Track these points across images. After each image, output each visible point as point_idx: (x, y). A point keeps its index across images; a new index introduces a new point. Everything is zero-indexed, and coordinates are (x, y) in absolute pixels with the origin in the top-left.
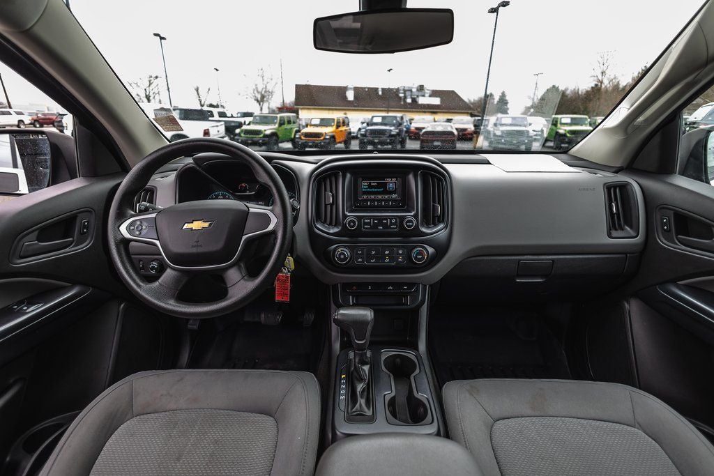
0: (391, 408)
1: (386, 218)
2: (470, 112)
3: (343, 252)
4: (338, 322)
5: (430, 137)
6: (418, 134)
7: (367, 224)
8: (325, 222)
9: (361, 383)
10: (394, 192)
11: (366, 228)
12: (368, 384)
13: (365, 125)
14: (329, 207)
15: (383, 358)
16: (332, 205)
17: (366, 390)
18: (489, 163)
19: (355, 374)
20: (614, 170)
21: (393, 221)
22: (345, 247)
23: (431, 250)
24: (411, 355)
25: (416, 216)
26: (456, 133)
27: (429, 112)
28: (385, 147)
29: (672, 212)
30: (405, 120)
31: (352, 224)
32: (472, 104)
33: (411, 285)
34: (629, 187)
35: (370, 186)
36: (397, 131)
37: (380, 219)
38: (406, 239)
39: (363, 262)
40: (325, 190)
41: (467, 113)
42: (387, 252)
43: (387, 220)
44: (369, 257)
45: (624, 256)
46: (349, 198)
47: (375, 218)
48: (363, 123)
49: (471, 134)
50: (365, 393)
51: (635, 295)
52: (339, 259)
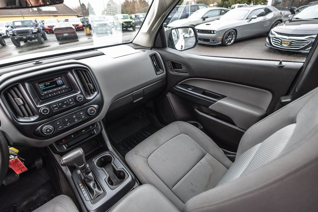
0: (110, 182)
1: (65, 100)
2: (76, 14)
3: (47, 128)
4: (64, 165)
5: (60, 32)
6: (51, 30)
7: (55, 107)
8: (24, 116)
9: (91, 182)
10: (63, 84)
11: (55, 110)
12: (95, 180)
13: (10, 28)
14: (23, 107)
15: (95, 163)
16: (24, 105)
17: (95, 183)
18: (104, 54)
19: (86, 180)
20: (150, 49)
21: (70, 100)
22: (47, 124)
23: (96, 106)
24: (107, 154)
25: (81, 93)
26: (74, 28)
27: (52, 16)
28: (33, 41)
29: (170, 61)
30: (38, 22)
31: (45, 111)
32: (75, 10)
33: (93, 125)
34: (156, 55)
35: (46, 86)
36: (37, 30)
37: (62, 102)
38: (82, 106)
39: (63, 127)
40: (13, 97)
41: (75, 15)
42: (74, 117)
43: (66, 101)
44: (65, 123)
45: (162, 80)
46: (35, 97)
47: (58, 102)
48: (8, 27)
49: (82, 27)
50: (96, 185)
51: (169, 91)
52: (47, 132)
